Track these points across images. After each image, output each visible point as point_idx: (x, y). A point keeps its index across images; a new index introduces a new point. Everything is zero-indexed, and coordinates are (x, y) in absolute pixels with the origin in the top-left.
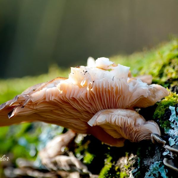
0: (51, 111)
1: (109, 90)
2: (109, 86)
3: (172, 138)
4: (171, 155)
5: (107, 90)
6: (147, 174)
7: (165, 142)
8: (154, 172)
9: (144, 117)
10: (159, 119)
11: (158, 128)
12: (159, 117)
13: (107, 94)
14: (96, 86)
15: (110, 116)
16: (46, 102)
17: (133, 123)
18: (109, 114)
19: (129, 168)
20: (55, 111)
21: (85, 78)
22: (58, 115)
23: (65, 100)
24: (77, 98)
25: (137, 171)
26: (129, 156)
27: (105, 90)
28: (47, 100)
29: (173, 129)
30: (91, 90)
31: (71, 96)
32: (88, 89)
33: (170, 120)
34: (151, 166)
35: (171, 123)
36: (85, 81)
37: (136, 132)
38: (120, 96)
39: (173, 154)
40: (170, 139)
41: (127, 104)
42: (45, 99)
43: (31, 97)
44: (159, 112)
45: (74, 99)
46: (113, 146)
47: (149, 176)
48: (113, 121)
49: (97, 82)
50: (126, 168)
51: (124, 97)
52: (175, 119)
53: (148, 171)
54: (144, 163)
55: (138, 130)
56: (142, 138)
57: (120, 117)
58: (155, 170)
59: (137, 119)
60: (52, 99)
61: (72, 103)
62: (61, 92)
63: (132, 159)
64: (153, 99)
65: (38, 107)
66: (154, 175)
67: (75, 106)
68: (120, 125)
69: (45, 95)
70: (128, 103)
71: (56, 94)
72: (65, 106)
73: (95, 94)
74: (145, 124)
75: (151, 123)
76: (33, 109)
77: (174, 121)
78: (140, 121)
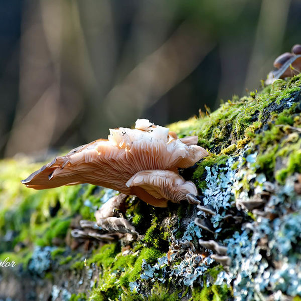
0: (93, 173)
1: (147, 152)
2: (147, 147)
3: (206, 198)
4: (204, 214)
5: (145, 151)
6: (185, 233)
7: (200, 202)
8: (191, 232)
9: (184, 178)
10: (197, 179)
11: (195, 188)
12: (198, 177)
13: (146, 155)
14: (134, 147)
15: (149, 176)
16: (86, 163)
17: (172, 184)
18: (147, 175)
19: (171, 228)
20: (96, 172)
21: (123, 140)
22: (101, 176)
23: (104, 161)
24: (117, 159)
25: (177, 231)
26: (172, 215)
27: (144, 152)
28: (86, 161)
29: (208, 189)
30: (129, 151)
31: (110, 158)
32: (126, 150)
33: (206, 180)
34: (188, 226)
35: (207, 183)
36: (123, 142)
37: (175, 192)
38: (158, 157)
39: (206, 214)
40: (205, 199)
41: (167, 165)
42: (84, 160)
43: (70, 158)
44: (198, 172)
45: (113, 161)
46: (157, 206)
47: (187, 235)
48: (151, 181)
49: (135, 143)
50: (169, 228)
51: (163, 158)
52: (210, 179)
53: (186, 231)
54: (183, 223)
55: (176, 190)
56: (180, 198)
57: (158, 177)
58: (191, 229)
59: (176, 179)
60: (91, 160)
61: (111, 164)
62: (99, 154)
63: (174, 219)
64: (193, 160)
65: (78, 168)
66: (191, 234)
67: (115, 167)
68: (158, 185)
69: (84, 157)
70: (168, 163)
71: (95, 156)
72: (105, 167)
73: (134, 155)
74: (183, 184)
75: (189, 183)
76: (73, 171)
77: (209, 181)
78: (179, 181)
